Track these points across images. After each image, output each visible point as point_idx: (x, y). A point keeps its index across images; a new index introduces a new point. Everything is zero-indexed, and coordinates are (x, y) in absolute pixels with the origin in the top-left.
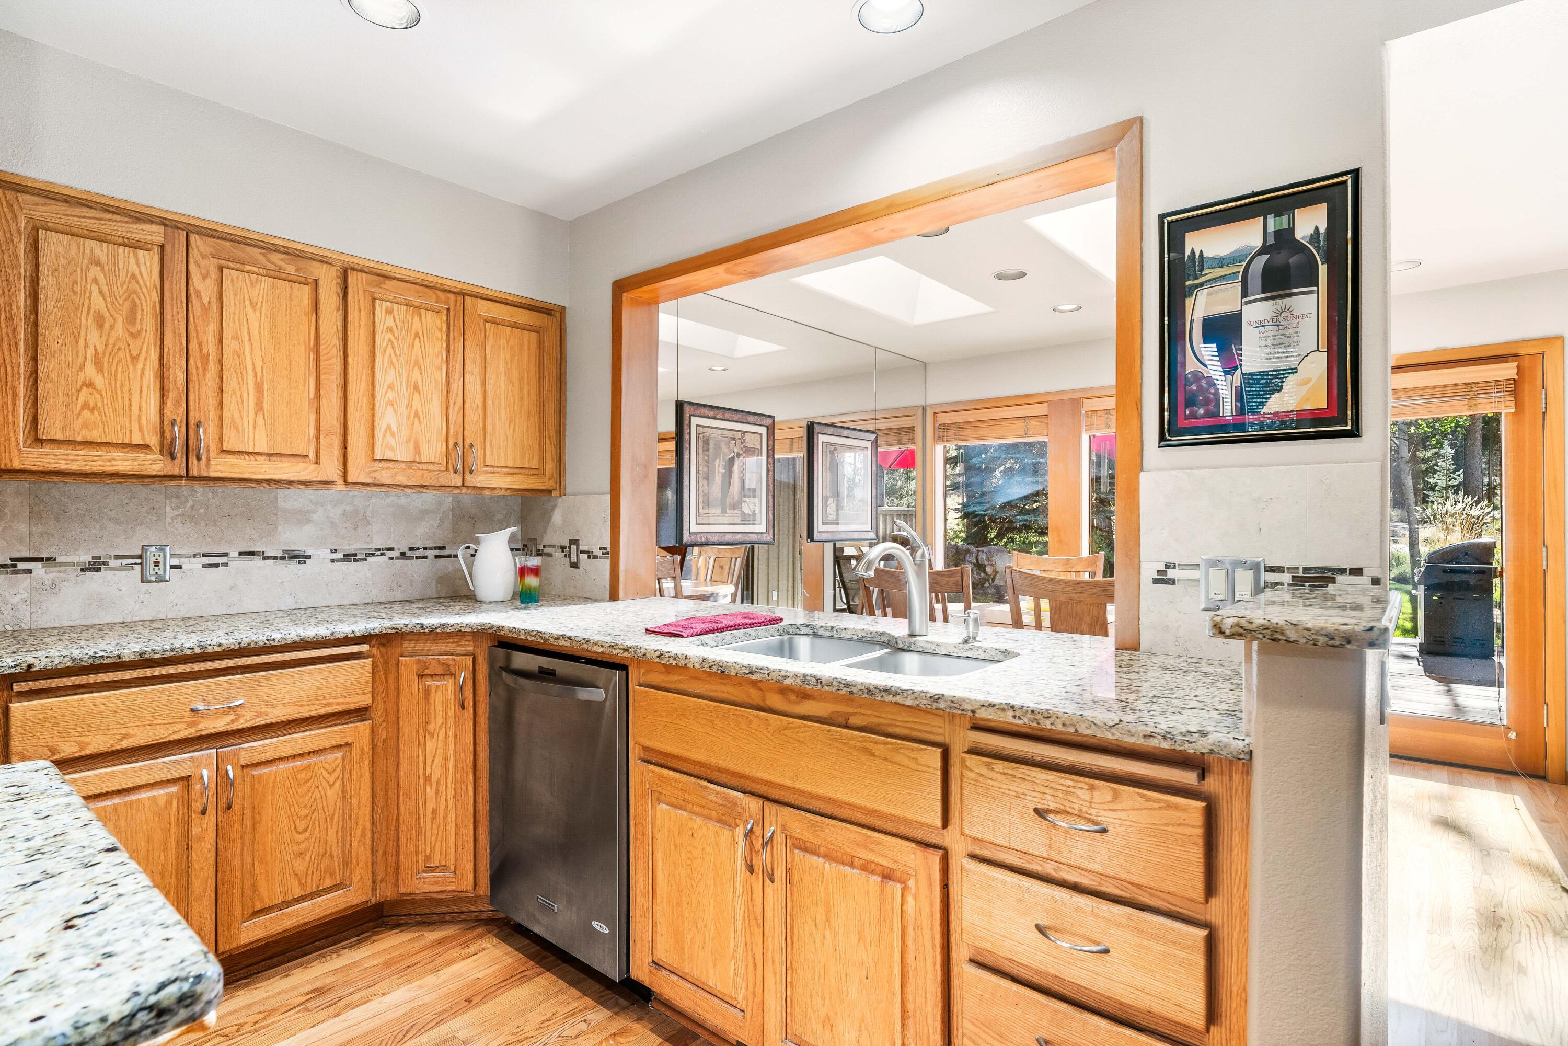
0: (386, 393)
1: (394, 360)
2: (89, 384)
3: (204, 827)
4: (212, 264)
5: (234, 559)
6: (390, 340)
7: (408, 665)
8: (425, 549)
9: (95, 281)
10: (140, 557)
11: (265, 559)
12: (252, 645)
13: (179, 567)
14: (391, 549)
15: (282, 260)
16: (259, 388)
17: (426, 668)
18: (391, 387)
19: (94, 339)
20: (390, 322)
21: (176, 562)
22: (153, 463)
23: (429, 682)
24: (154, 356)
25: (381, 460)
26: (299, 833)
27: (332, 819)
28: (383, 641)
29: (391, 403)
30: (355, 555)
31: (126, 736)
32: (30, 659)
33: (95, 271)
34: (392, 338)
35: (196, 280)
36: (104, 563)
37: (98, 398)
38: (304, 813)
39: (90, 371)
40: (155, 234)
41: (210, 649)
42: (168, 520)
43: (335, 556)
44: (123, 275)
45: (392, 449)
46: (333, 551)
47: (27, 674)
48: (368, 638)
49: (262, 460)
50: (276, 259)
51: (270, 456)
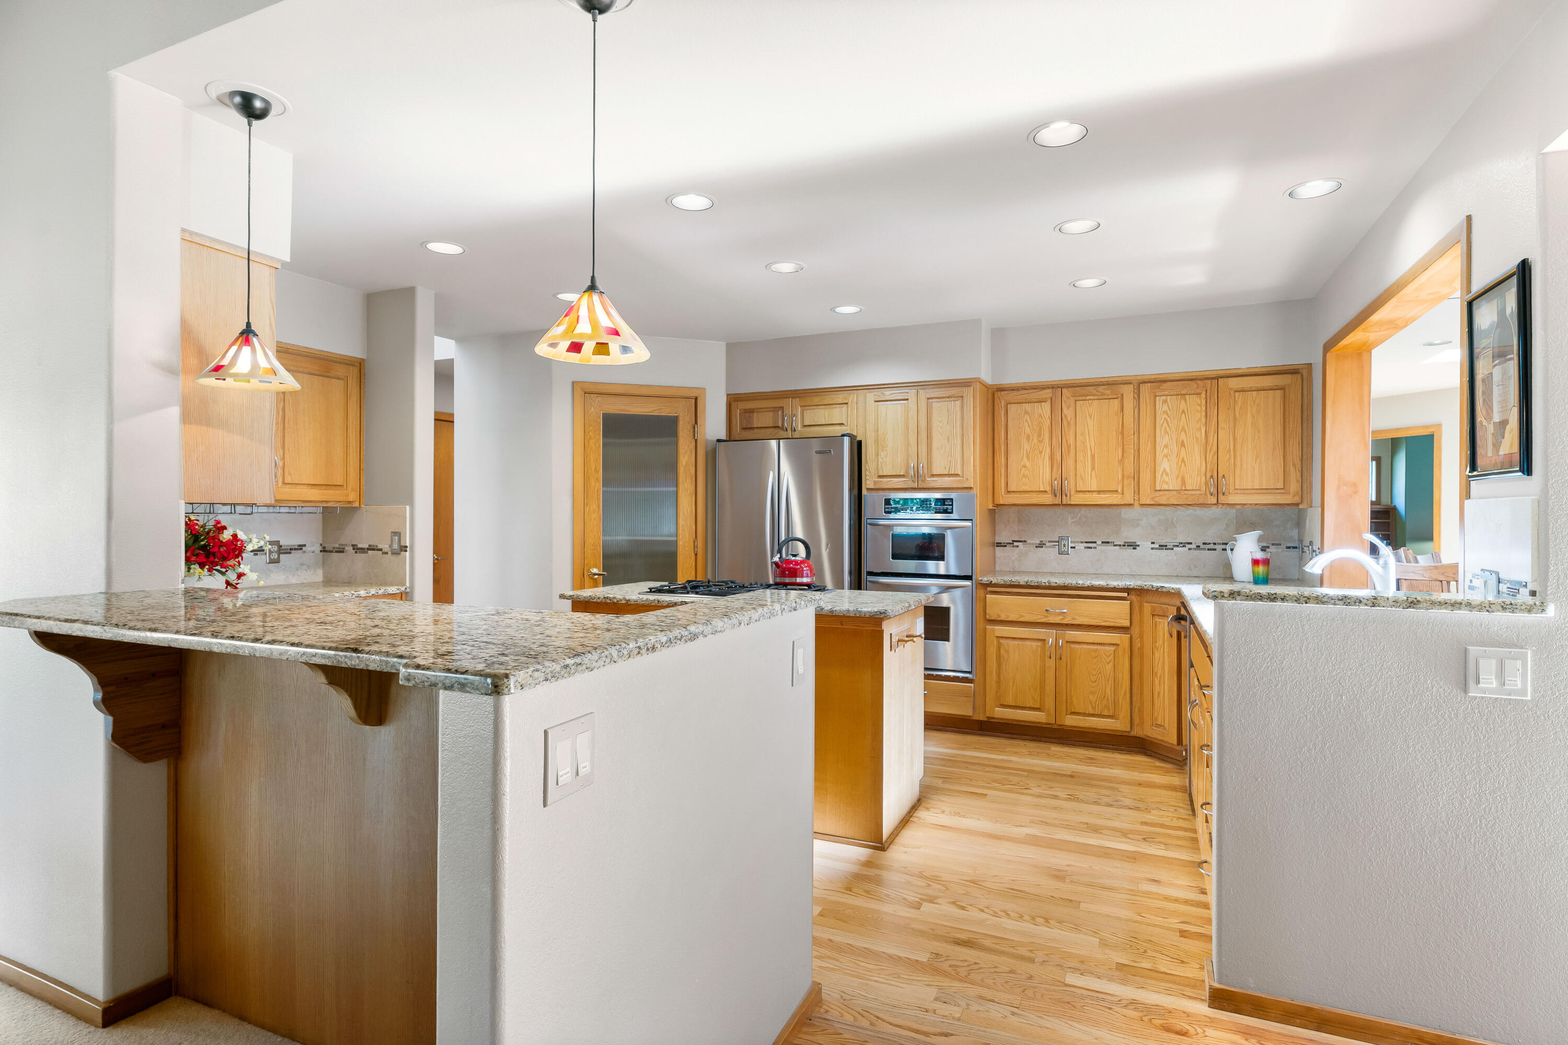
0: (1163, 449)
1: (1168, 429)
2: (1025, 466)
3: (1051, 663)
4: (1073, 399)
5: (1099, 545)
6: (1165, 418)
7: (1147, 607)
8: (1215, 544)
9: (1027, 421)
10: (1058, 542)
11: (1115, 545)
12: (1070, 585)
13: (1074, 548)
14: (1191, 543)
15: (1104, 389)
16: (1093, 457)
17: (1154, 611)
18: (1166, 446)
19: (1026, 446)
20: (1165, 408)
21: (1073, 545)
22: (1048, 499)
23: (1157, 619)
24: (1048, 450)
25: (1160, 490)
26: (1093, 682)
27: (1108, 680)
28: (1138, 593)
29: (1166, 456)
30: (1166, 546)
31: (1022, 616)
32: (992, 579)
33: (1027, 417)
34: (1167, 417)
35: (1065, 411)
36: (1044, 544)
37: (1028, 471)
38: (1094, 673)
39: (1025, 459)
40: (1047, 393)
41: (1052, 584)
42: (1069, 524)
43: (1153, 546)
44: (1036, 415)
45: (1167, 483)
46: (1153, 543)
47: (990, 584)
48: (1127, 590)
49: (1095, 495)
50: (1101, 389)
51: (1099, 492)
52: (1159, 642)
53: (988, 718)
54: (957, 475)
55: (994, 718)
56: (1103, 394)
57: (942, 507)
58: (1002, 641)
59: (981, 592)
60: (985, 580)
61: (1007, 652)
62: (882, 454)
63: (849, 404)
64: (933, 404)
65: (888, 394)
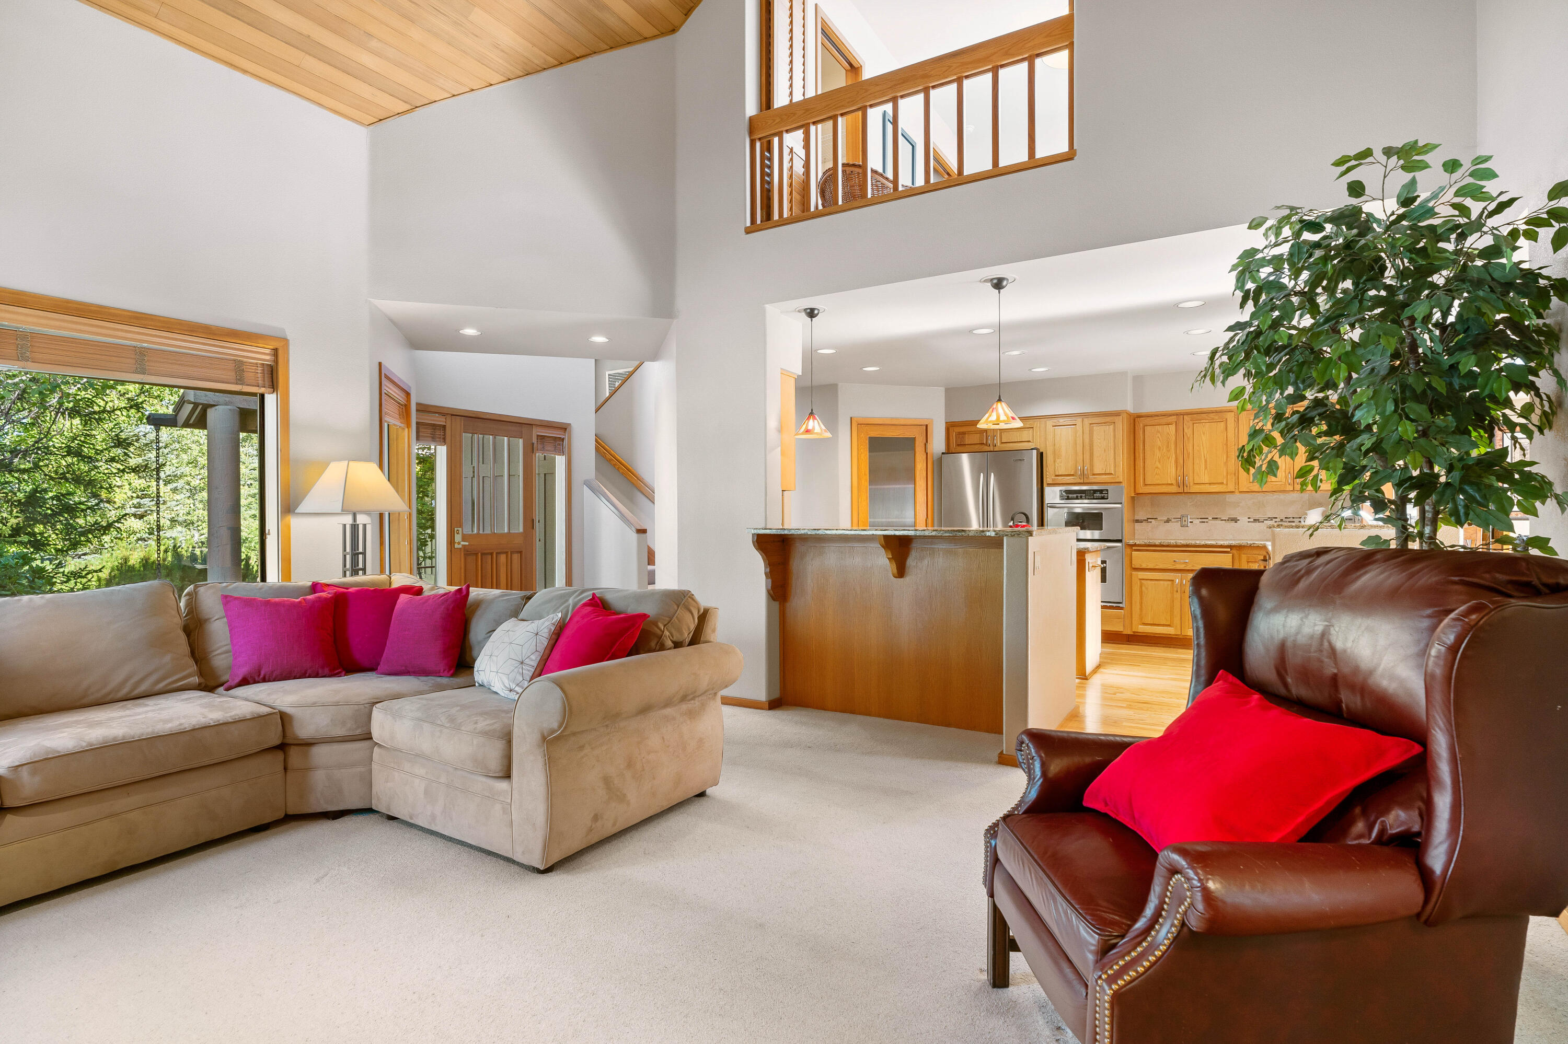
2: (1157, 468)
3: (1177, 595)
4: (1191, 423)
5: (1210, 520)
7: (1244, 558)
8: (1293, 518)
9: (1158, 437)
10: (1180, 518)
11: (1221, 520)
12: (1191, 544)
13: (1192, 522)
14: (1276, 518)
16: (1206, 461)
17: (1249, 559)
19: (1158, 454)
21: (1191, 521)
22: (1174, 489)
24: (1174, 456)
25: (1253, 482)
28: (1238, 549)
30: (1258, 520)
31: (1157, 565)
32: (1135, 541)
33: (1159, 434)
35: (1186, 430)
36: (1171, 520)
37: (1159, 471)
39: (1157, 463)
40: (1173, 418)
42: (1189, 506)
43: (1249, 520)
44: (1165, 433)
46: (1249, 518)
47: (1135, 545)
48: (1230, 547)
49: (1207, 486)
50: (1211, 415)
51: (1210, 484)
53: (1134, 632)
54: (1111, 474)
55: (1138, 632)
56: (1213, 419)
57: (1100, 495)
58: (1143, 581)
59: (1129, 550)
60: (1131, 542)
61: (1147, 589)
62: (1058, 461)
63: (1034, 429)
64: (1094, 428)
65: (1062, 421)
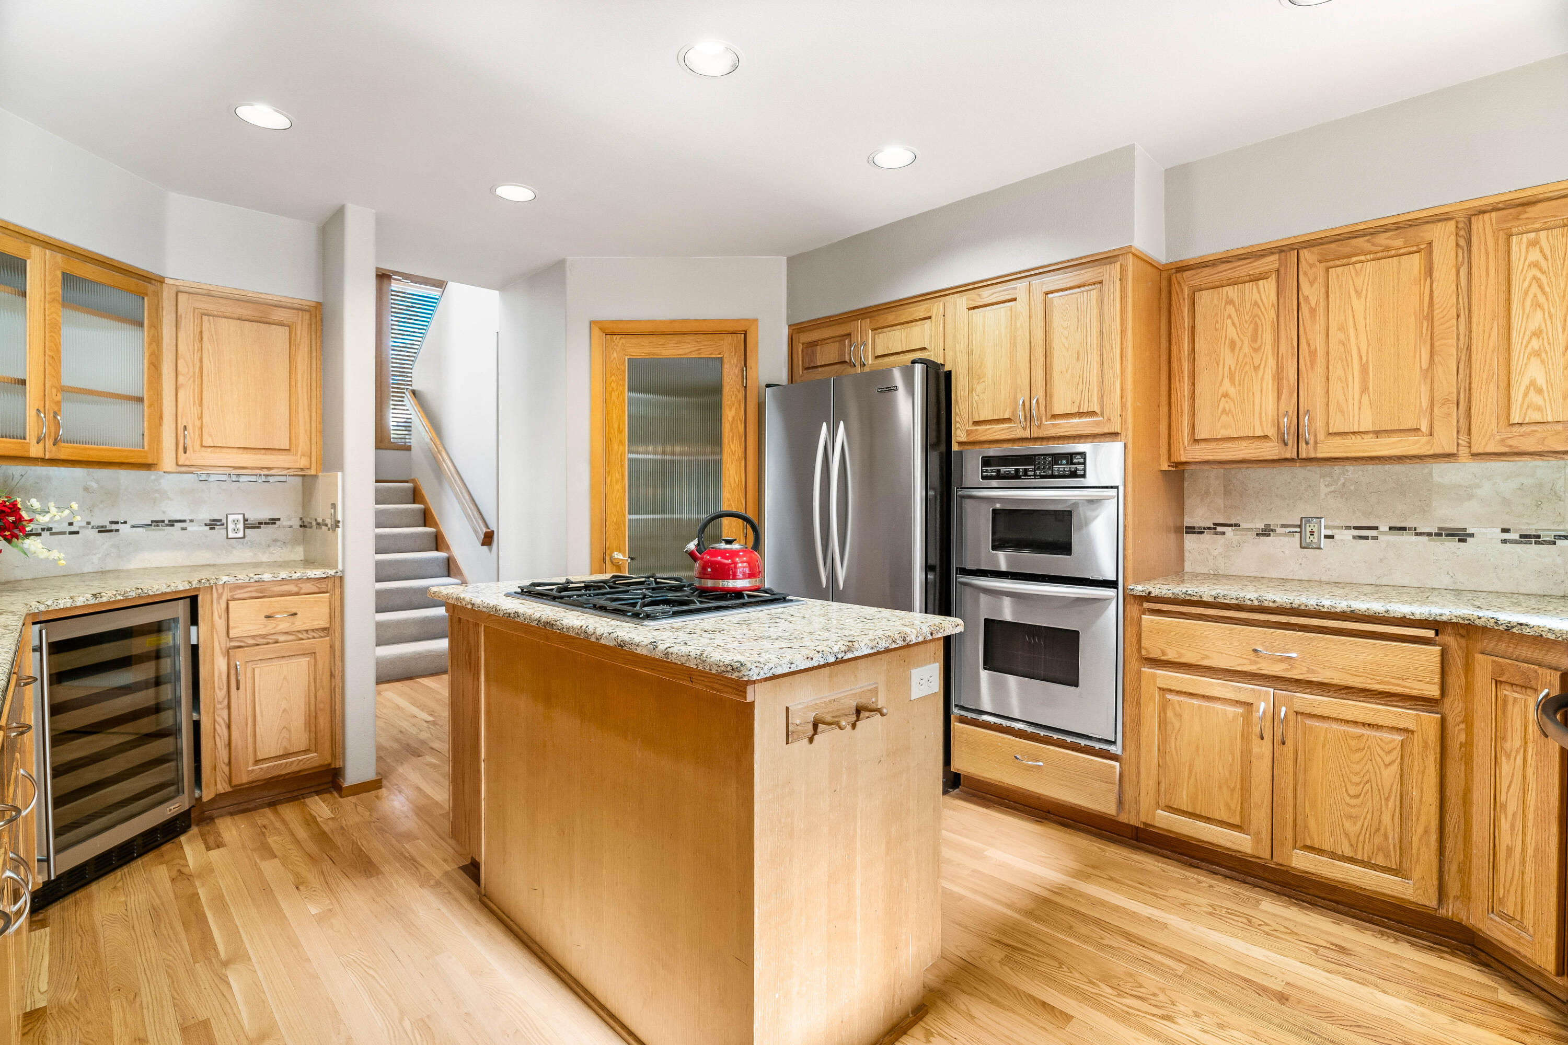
0: (1528, 342)
1: (1542, 299)
2: (1226, 395)
3: (1262, 749)
4: (1322, 267)
5: (1384, 534)
6: (1534, 278)
7: (1483, 666)
9: (1230, 317)
10: (1300, 526)
11: (1417, 534)
12: (1303, 607)
13: (1332, 537)
15: (1389, 238)
16: (1364, 370)
17: (1503, 674)
18: (1537, 334)
19: (1229, 360)
20: (1535, 255)
21: (1329, 533)
22: (1271, 450)
23: (1508, 692)
24: (1271, 362)
25: (1521, 424)
26: (1351, 797)
27: (1387, 799)
28: (1463, 632)
29: (1537, 354)
30: (1539, 537)
32: (1150, 588)
33: (1231, 310)
34: (1539, 275)
35: (1306, 289)
36: (1272, 530)
37: (1232, 403)
38: (1356, 779)
39: (1226, 383)
40: (1271, 262)
41: (1266, 604)
42: (1322, 496)
43: (1506, 536)
44: (1248, 305)
45: (1539, 409)
46: (1505, 531)
47: (1148, 598)
48: (1437, 626)
49: (1368, 439)
50: (1382, 239)
51: (1377, 433)
52: (1514, 742)
53: (1145, 824)
54: (1093, 414)
55: (1155, 827)
56: (1388, 249)
57: (1067, 467)
58: (1169, 696)
59: (1134, 609)
60: (1139, 589)
61: (1179, 716)
62: (979, 388)
63: (933, 318)
64: (1054, 300)
65: (987, 295)
